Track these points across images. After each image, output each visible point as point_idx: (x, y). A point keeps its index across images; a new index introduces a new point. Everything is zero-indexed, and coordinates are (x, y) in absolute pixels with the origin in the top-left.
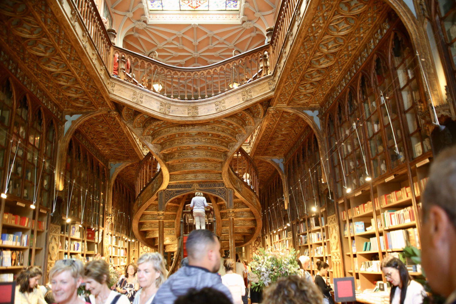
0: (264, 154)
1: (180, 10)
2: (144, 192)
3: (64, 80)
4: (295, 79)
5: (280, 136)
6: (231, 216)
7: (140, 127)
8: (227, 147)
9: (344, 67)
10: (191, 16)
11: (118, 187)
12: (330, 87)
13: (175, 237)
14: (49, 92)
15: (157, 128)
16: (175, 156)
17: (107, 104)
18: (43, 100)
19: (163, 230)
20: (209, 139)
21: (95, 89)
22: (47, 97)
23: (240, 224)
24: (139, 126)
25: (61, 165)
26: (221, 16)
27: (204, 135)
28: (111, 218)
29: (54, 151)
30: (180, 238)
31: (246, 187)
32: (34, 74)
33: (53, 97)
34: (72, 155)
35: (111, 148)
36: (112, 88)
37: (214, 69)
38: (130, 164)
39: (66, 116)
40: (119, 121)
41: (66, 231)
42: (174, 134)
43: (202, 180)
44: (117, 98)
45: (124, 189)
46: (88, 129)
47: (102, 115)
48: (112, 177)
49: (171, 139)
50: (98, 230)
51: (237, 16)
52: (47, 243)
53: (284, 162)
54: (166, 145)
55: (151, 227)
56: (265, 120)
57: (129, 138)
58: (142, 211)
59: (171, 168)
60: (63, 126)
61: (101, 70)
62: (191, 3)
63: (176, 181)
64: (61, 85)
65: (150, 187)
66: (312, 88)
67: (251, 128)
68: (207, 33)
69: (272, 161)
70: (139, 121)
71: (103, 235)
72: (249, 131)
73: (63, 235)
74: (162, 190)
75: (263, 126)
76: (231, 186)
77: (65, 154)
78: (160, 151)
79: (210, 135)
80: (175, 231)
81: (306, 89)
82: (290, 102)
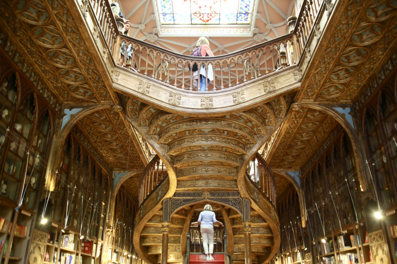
0: (279, 166)
1: (192, 24)
2: (147, 201)
3: (61, 61)
4: (329, 63)
5: (299, 143)
6: (248, 231)
7: (146, 126)
8: (244, 149)
9: (391, 45)
10: (202, 29)
11: (122, 199)
12: (368, 76)
13: (180, 254)
14: (45, 77)
15: (164, 125)
16: (184, 158)
17: (110, 96)
18: (37, 85)
19: (167, 245)
20: (224, 138)
21: (96, 74)
22: (43, 83)
23: (254, 241)
24: (145, 124)
25: (54, 163)
26: (232, 29)
27: (218, 133)
28: (112, 231)
29: (47, 146)
30: (186, 256)
31: (264, 197)
32: (28, 51)
33: (51, 85)
34: (70, 155)
35: (115, 154)
36: (117, 77)
37: (231, 58)
38: (135, 173)
39: (65, 109)
40: (123, 118)
41: (57, 241)
42: (184, 130)
43: (215, 188)
44: (121, 88)
45: (129, 202)
46: (91, 129)
47: (105, 109)
48: (116, 187)
49: (180, 138)
50: (97, 244)
51: (248, 29)
52: (27, 253)
53: (300, 176)
54: (174, 145)
55: (154, 241)
56: (286, 122)
57: (134, 141)
58: (144, 222)
59: (179, 173)
60: (61, 120)
61: (104, 52)
62: (202, 16)
63: (184, 187)
64: (58, 68)
65: (154, 194)
66: (347, 78)
67: (271, 128)
68: (217, 47)
69: (287, 174)
70: (144, 117)
71: (101, 250)
72: (268, 131)
73: (51, 245)
74: (167, 198)
75: (283, 129)
76: (247, 196)
77: (60, 151)
78: (167, 153)
79: (226, 132)
80: (180, 247)
81: (339, 79)
82: (318, 97)
